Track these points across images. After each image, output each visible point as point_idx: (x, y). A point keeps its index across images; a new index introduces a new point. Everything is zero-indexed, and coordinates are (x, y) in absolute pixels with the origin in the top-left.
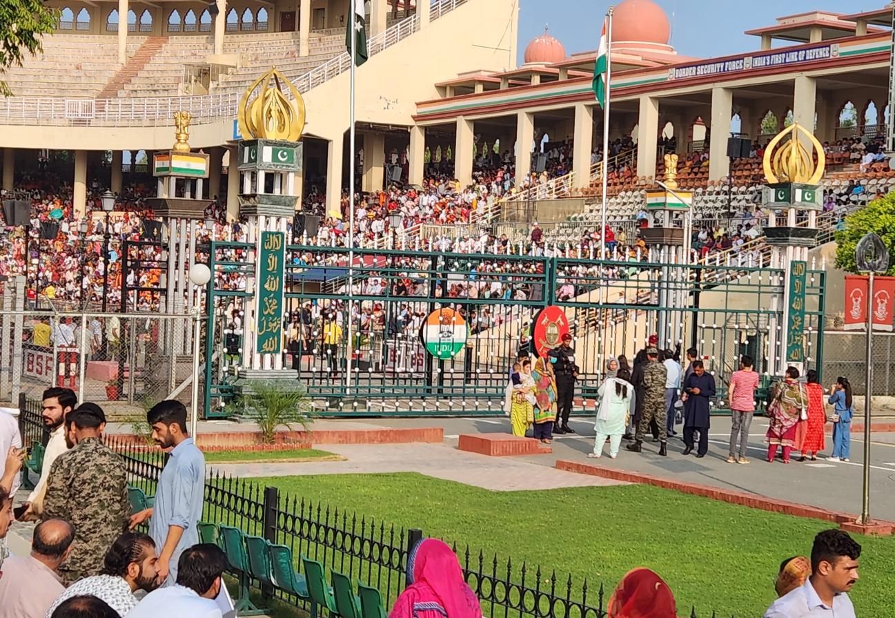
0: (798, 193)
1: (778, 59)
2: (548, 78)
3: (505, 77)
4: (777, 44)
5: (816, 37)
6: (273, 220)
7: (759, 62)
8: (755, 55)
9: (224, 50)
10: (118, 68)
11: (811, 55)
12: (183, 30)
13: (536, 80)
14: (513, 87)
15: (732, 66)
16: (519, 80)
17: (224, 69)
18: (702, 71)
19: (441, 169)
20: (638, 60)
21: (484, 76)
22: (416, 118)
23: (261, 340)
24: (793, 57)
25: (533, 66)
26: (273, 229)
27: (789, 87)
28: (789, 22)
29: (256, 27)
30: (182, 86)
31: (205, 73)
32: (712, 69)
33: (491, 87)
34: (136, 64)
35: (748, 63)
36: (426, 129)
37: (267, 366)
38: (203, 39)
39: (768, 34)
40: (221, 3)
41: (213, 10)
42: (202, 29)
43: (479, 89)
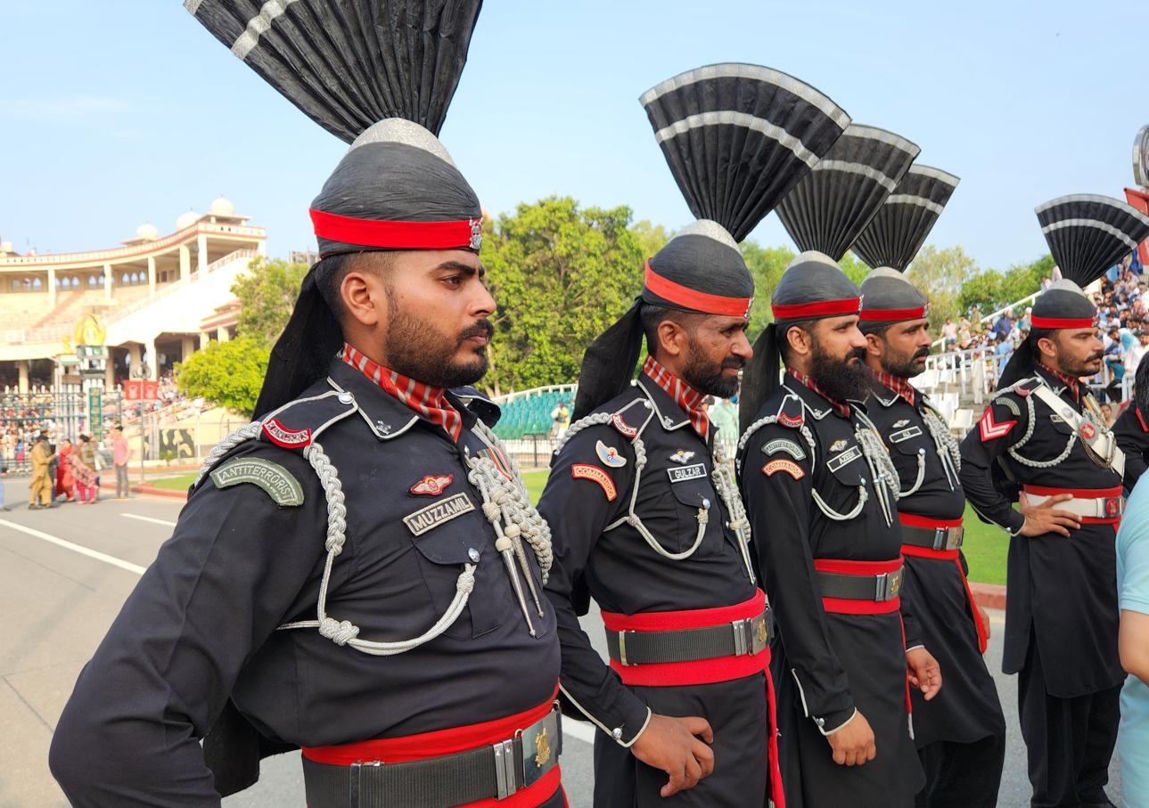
9: (112, 297)
12: (89, 287)
22: (203, 328)
29: (139, 283)
36: (207, 333)
40: (108, 271)
41: (103, 274)
42: (99, 286)
43: (233, 308)
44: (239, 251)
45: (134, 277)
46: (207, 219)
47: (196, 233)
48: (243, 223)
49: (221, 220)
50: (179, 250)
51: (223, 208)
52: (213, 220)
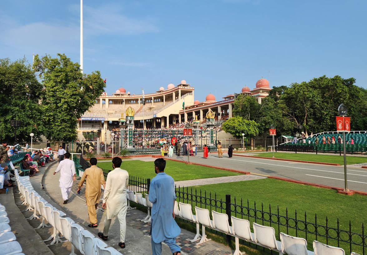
0: (211, 120)
1: (226, 101)
2: (197, 106)
3: (191, 106)
4: (227, 99)
5: (232, 98)
6: (130, 127)
7: (224, 102)
8: (223, 101)
9: (154, 105)
10: (139, 108)
11: (231, 101)
12: (148, 103)
13: (195, 107)
14: (192, 108)
15: (220, 103)
16: (193, 106)
17: (153, 108)
18: (216, 104)
19: (183, 120)
20: (209, 103)
21: (188, 106)
22: (179, 113)
23: (129, 144)
24: (228, 101)
25: (195, 105)
26: (130, 128)
27: (228, 105)
28: (228, 96)
29: (158, 102)
30: (147, 110)
31: (150, 109)
32: (218, 103)
33: (189, 108)
34: (141, 108)
35: (222, 102)
36: (181, 114)
37: (130, 147)
38: (151, 104)
39: (225, 98)
40: (153, 99)
41: (152, 100)
42: (151, 102)
43: (188, 108)
44: (188, 94)
45: (157, 100)
46: (180, 85)
47: (179, 89)
48: (189, 86)
49: (184, 85)
50: (172, 93)
51: (184, 82)
52: (182, 85)
